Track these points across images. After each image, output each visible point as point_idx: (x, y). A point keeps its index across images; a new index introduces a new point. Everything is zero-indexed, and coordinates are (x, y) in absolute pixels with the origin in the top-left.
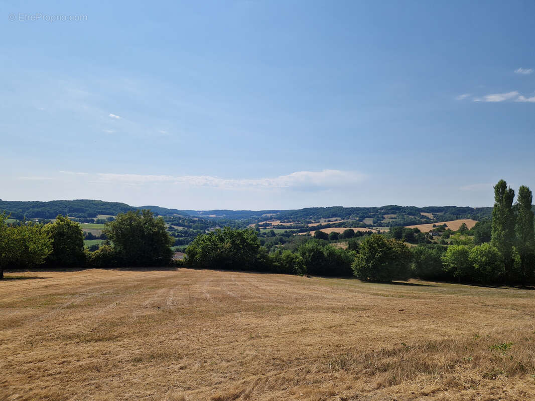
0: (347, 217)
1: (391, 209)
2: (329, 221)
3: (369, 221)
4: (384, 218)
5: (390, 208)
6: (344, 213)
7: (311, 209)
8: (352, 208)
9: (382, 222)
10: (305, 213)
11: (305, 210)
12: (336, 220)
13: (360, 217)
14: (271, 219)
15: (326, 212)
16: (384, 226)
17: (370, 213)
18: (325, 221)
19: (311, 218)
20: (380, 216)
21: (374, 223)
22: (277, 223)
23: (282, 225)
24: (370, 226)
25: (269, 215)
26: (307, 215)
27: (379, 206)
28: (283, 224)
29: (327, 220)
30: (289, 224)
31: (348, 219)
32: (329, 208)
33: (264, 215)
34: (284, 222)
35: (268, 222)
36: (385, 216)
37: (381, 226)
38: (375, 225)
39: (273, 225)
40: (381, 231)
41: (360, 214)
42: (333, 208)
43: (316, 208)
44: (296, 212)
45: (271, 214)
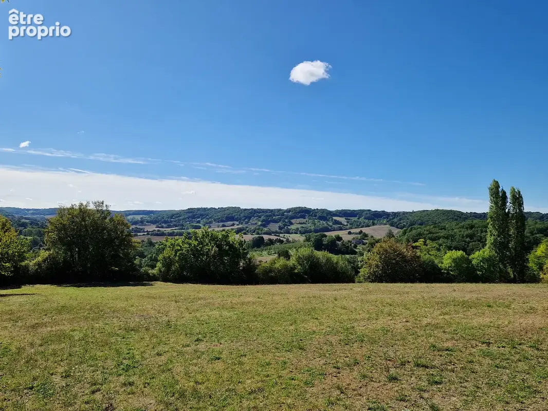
0: (246, 220)
1: (299, 212)
2: (224, 226)
3: (274, 227)
4: (292, 224)
5: (298, 210)
6: (242, 215)
7: (198, 209)
8: (252, 209)
9: (289, 227)
10: (190, 214)
11: (190, 211)
12: (233, 225)
13: (262, 222)
14: (142, 222)
15: (219, 214)
16: (292, 233)
17: (274, 215)
18: (218, 227)
19: (199, 222)
20: (286, 220)
21: (280, 228)
22: (152, 228)
23: (158, 231)
24: (276, 233)
25: (138, 217)
26: (194, 217)
27: (285, 208)
28: (161, 229)
29: (221, 224)
30: (169, 230)
31: (247, 223)
32: (222, 210)
33: (130, 217)
34: (162, 227)
35: (138, 227)
36: (293, 221)
37: (288, 233)
38: (282, 231)
39: (146, 230)
40: (290, 239)
41: (263, 218)
42: (228, 209)
43: (205, 209)
44: (178, 214)
45: (141, 216)
